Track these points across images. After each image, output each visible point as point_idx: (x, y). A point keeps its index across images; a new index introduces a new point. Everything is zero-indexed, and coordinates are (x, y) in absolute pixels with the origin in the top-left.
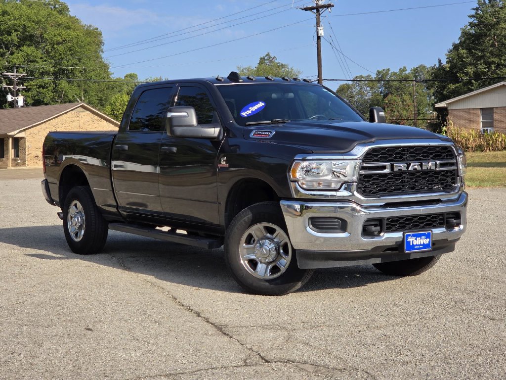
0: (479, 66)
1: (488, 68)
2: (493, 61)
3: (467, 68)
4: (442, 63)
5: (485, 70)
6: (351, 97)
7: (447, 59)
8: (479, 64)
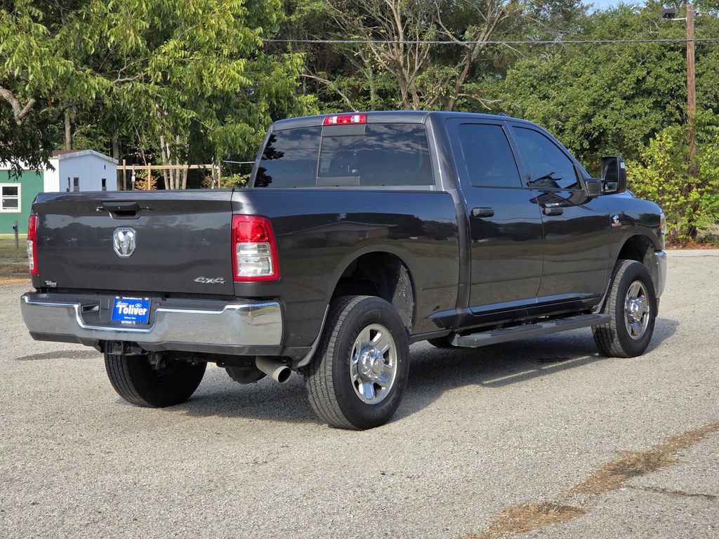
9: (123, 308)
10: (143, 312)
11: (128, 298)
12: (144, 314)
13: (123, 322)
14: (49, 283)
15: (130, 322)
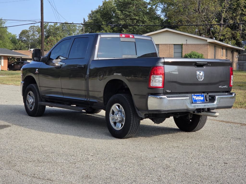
0: (127, 21)
1: (132, 22)
2: (135, 18)
3: (120, 22)
4: (85, 21)
5: (130, 23)
6: (29, 37)
7: (88, 18)
8: (127, 19)
9: (195, 98)
10: (202, 98)
11: (196, 94)
12: (203, 99)
13: (197, 102)
14: (168, 91)
15: (200, 102)
